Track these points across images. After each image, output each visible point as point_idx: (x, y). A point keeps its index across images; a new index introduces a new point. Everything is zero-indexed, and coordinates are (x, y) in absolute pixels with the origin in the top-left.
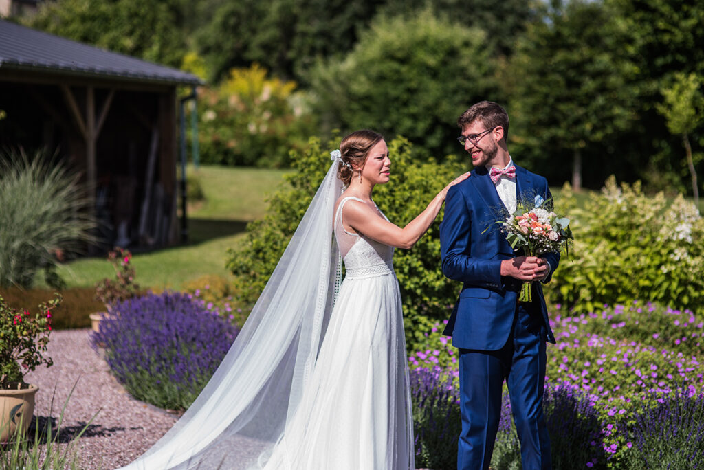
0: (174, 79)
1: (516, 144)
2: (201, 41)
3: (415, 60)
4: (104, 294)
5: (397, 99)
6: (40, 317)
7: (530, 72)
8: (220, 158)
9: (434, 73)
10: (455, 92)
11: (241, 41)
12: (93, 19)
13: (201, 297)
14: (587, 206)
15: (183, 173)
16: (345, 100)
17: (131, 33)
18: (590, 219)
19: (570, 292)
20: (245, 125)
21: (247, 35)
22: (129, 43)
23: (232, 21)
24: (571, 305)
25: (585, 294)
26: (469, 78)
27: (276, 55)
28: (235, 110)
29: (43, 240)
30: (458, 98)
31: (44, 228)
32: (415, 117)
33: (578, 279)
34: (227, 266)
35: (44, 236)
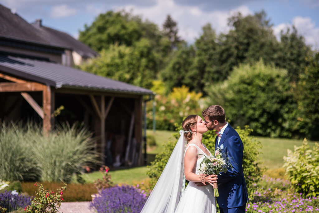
0: (141, 92)
1: (300, 121)
2: (163, 75)
3: (255, 83)
4: (97, 186)
5: (246, 101)
6: (58, 194)
7: (306, 89)
8: (167, 127)
9: (263, 90)
10: (273, 98)
11: (181, 75)
12: (112, 65)
13: (140, 188)
14: (314, 149)
15: (145, 133)
16: (223, 101)
17: (128, 72)
18: (315, 154)
19: (306, 187)
20: (178, 113)
21: (183, 72)
22: (127, 76)
23: (177, 66)
24: (307, 193)
25: (312, 188)
26: (279, 92)
27: (196, 82)
28: (174, 106)
29: (75, 162)
30: (274, 100)
31: (76, 157)
32: (254, 109)
33: (308, 181)
34: (147, 174)
35: (76, 160)
